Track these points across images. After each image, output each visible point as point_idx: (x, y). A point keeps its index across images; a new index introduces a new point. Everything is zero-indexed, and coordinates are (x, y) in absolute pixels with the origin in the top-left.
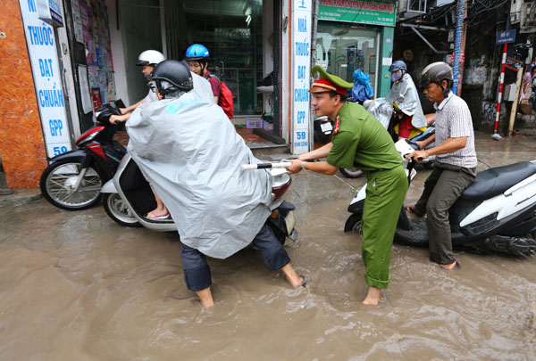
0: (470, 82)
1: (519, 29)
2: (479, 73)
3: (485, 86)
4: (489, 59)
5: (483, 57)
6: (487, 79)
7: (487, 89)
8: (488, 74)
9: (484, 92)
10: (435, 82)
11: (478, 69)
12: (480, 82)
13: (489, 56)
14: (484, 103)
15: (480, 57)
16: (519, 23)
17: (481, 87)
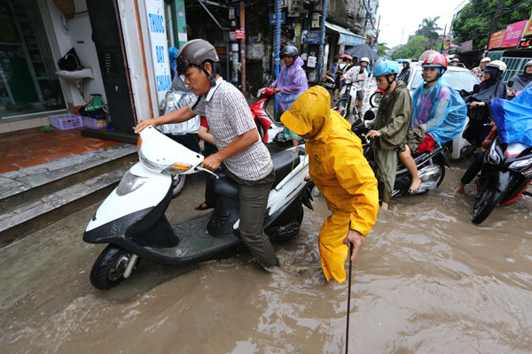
0: (251, 57)
1: (287, 13)
2: (258, 49)
3: (264, 60)
4: (265, 37)
5: (260, 35)
6: (265, 55)
7: (266, 63)
8: (265, 50)
9: (264, 65)
10: (196, 66)
11: (256, 46)
12: (259, 57)
13: (265, 35)
14: (264, 75)
15: (257, 35)
16: (287, 8)
17: (260, 61)
